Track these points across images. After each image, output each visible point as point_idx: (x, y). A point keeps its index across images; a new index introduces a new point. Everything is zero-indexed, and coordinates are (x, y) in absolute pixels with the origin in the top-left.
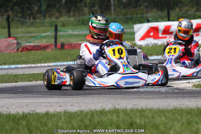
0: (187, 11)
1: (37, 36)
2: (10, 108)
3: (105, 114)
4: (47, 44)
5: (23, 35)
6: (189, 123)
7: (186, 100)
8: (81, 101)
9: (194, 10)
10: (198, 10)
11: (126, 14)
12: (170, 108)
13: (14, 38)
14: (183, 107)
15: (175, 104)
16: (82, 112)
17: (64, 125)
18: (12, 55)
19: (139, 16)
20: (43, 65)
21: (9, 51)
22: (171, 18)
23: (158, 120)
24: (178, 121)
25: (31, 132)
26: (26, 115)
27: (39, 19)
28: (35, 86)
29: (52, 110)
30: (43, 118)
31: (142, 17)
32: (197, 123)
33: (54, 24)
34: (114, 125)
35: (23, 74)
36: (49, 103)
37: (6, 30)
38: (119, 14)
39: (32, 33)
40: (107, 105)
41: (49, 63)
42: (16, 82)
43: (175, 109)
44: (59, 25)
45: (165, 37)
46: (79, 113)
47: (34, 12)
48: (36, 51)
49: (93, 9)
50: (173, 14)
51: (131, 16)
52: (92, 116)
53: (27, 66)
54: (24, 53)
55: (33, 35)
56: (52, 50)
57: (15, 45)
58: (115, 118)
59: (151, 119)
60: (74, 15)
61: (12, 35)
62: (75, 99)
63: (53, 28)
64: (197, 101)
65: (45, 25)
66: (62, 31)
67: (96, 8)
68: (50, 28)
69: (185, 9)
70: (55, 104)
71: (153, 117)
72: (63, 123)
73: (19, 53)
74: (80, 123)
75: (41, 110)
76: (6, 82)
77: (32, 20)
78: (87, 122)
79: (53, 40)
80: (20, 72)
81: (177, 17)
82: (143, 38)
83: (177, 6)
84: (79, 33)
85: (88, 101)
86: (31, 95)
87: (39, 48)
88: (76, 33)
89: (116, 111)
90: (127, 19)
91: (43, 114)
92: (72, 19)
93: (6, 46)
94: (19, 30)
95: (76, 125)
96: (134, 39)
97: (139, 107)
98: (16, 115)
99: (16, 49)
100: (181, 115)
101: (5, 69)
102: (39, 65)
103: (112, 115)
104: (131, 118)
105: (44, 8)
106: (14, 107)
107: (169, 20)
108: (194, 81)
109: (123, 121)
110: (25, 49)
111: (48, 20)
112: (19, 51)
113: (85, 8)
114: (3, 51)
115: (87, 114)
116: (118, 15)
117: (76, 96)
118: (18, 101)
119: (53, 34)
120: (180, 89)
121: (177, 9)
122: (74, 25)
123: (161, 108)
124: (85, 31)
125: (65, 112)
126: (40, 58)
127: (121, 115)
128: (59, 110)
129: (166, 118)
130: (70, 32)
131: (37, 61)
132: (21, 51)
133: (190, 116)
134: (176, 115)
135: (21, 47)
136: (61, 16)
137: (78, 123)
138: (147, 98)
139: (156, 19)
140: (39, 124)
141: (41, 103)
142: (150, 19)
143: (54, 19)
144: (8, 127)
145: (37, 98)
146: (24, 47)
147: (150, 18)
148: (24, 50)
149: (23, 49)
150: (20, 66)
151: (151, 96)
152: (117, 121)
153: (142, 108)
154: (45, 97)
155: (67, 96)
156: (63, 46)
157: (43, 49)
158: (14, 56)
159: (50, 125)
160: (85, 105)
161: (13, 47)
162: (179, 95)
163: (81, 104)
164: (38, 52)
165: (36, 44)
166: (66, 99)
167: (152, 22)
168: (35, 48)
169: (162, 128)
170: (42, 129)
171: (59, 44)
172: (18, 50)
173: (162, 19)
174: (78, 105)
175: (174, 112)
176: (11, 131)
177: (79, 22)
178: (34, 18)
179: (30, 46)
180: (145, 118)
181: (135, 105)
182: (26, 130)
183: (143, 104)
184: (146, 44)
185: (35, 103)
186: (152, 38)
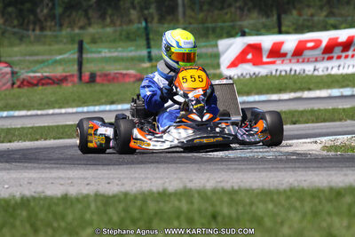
0: (312, 15)
1: (47, 60)
3: (166, 199)
4: (65, 74)
5: (22, 58)
6: (316, 214)
7: (311, 172)
8: (124, 176)
9: (324, 13)
10: (331, 14)
11: (203, 21)
12: (282, 188)
13: (6, 63)
14: (305, 185)
15: (291, 180)
16: (126, 194)
17: (95, 217)
18: (3, 95)
19: (227, 24)
20: (57, 111)
22: (283, 29)
23: (260, 209)
24: (296, 209)
25: (36, 231)
26: (28, 200)
27: (50, 30)
28: (45, 148)
29: (73, 191)
30: (57, 204)
31: (233, 27)
32: (329, 214)
33: (77, 39)
34: (182, 218)
35: (22, 128)
36: (69, 179)
38: (192, 21)
39: (37, 54)
40: (170, 181)
41: (68, 107)
42: (10, 142)
43: (291, 190)
44: (86, 40)
45: (274, 63)
46: (123, 197)
47: (42, 19)
48: (44, 87)
49: (146, 12)
50: (287, 21)
51: (213, 25)
52: (145, 201)
53: (30, 113)
54: (25, 90)
55: (40, 58)
56: (74, 84)
57: (9, 76)
58: (184, 206)
59: (248, 208)
60: (113, 23)
61: (3, 59)
62: (114, 172)
63: (76, 46)
64: (331, 175)
65: (61, 41)
66: (92, 52)
68: (70, 46)
69: (308, 12)
70: (79, 181)
71: (252, 204)
72: (93, 213)
73: (16, 90)
74: (123, 214)
75: (55, 191)
77: (37, 32)
78: (135, 212)
79: (76, 67)
80: (18, 124)
81: (294, 27)
82: (234, 64)
83: (295, 8)
84: (120, 54)
85: (136, 175)
86: (35, 165)
87: (50, 81)
88: (115, 54)
89: (186, 194)
90: (208, 29)
91: (58, 199)
92: (109, 30)
94: (16, 49)
95: (115, 218)
96: (218, 66)
97: (228, 186)
98: (10, 201)
99: (9, 84)
100: (301, 200)
102: (51, 111)
103: (180, 200)
104: (213, 205)
105: (59, 10)
106: (6, 186)
107: (280, 32)
108: (324, 139)
110: (25, 83)
111: (66, 32)
112: (15, 86)
113: (132, 12)
115: (135, 198)
116: (190, 23)
117: (117, 167)
118: (14, 176)
119: (76, 56)
120: (298, 154)
121: (295, 12)
122: (113, 41)
123: (266, 187)
124: (131, 51)
125: (97, 195)
126: (53, 99)
127: (196, 199)
128: (85, 190)
129: (276, 206)
130: (106, 53)
131: (47, 104)
132: (19, 87)
133: (317, 201)
134: (293, 200)
135: (18, 80)
136: (90, 24)
138: (241, 170)
139: (258, 31)
140: (50, 216)
141: (55, 178)
142: (247, 30)
143: (77, 31)
145: (47, 170)
146: (24, 80)
147: (247, 28)
148: (24, 85)
149: (22, 83)
150: (17, 113)
151: (248, 167)
153: (232, 187)
154: (60, 168)
155: (100, 167)
156: (93, 78)
157: (58, 84)
158: (5, 95)
159: (70, 217)
160: (133, 182)
161: (4, 80)
162: (297, 165)
163: (125, 181)
164: (50, 89)
165: (45, 74)
166: (99, 172)
167: (250, 35)
168: (43, 82)
169: (268, 222)
170: (55, 225)
171: (86, 74)
172: (13, 84)
173: (267, 30)
174: (119, 183)
175: (289, 193)
177: (121, 35)
178: (42, 29)
179: (35, 77)
180: (237, 204)
181: (220, 182)
183: (235, 180)
184: (239, 74)
185: (43, 178)
186: (251, 64)
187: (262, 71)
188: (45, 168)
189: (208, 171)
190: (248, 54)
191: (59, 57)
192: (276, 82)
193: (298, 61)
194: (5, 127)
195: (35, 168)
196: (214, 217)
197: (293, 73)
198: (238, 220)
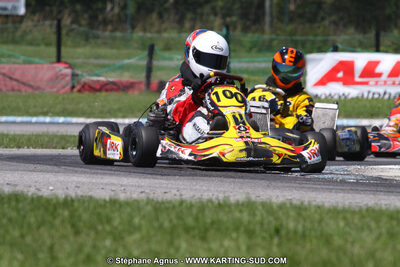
2: (43, 190)
3: (227, 209)
4: (132, 80)
5: (86, 61)
6: (392, 235)
11: (292, 34)
13: (66, 63)
16: (182, 202)
18: (60, 98)
19: (319, 38)
20: (120, 120)
21: (55, 90)
22: (382, 48)
23: (331, 226)
24: (371, 230)
25: (77, 233)
26: (72, 201)
29: (122, 197)
30: (104, 207)
31: (325, 42)
33: (148, 44)
34: (242, 229)
37: (53, 50)
38: (279, 32)
39: (104, 57)
41: (132, 117)
45: (366, 83)
46: (177, 204)
48: (108, 93)
49: (228, 19)
50: (385, 40)
51: (304, 38)
54: (86, 95)
55: (106, 62)
56: (141, 92)
57: (68, 78)
58: (245, 217)
59: (316, 225)
61: (63, 60)
62: (173, 182)
63: (146, 53)
65: (131, 46)
66: (165, 59)
67: (234, 19)
68: (139, 52)
71: (321, 221)
73: (75, 94)
74: (175, 221)
75: (103, 194)
76: (42, 147)
79: (144, 74)
80: (74, 131)
81: (395, 46)
83: (396, 26)
87: (115, 87)
89: (249, 205)
90: (295, 42)
93: (51, 79)
94: (80, 50)
95: (167, 224)
98: (52, 200)
99: (69, 87)
100: (377, 221)
101: (44, 123)
105: (131, 9)
106: (51, 188)
107: (378, 50)
109: (262, 224)
110: (86, 87)
111: (138, 34)
112: (75, 90)
113: (212, 18)
114: (43, 89)
116: (278, 35)
118: (61, 179)
119: (144, 63)
121: (396, 32)
126: (116, 107)
129: (347, 224)
131: (109, 112)
132: (79, 91)
133: (395, 223)
134: (368, 219)
135: (78, 83)
136: (165, 30)
137: (171, 221)
139: (353, 47)
141: (106, 184)
142: (340, 46)
143: (150, 35)
144: (32, 220)
145: (99, 176)
146: (85, 84)
147: (341, 44)
148: (85, 90)
149: (83, 87)
150: (75, 120)
152: (249, 222)
153: (302, 203)
154: (114, 175)
155: (159, 177)
157: (123, 90)
158: (64, 99)
161: (63, 82)
163: (184, 192)
164: (113, 96)
165: (111, 80)
166: (156, 181)
167: (343, 51)
168: (108, 87)
169: (337, 241)
170: (100, 228)
171: (155, 81)
172: (73, 87)
176: (39, 227)
179: (98, 81)
180: (305, 220)
182: (69, 227)
184: (328, 94)
185: (93, 184)
186: (341, 83)
187: (352, 92)
188: (97, 173)
189: (279, 188)
190: (338, 72)
191: (126, 61)
192: (368, 105)
193: (394, 84)
194: (59, 134)
195: (85, 172)
196: (277, 231)
197: (387, 96)
198: (304, 236)
